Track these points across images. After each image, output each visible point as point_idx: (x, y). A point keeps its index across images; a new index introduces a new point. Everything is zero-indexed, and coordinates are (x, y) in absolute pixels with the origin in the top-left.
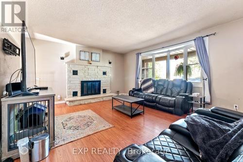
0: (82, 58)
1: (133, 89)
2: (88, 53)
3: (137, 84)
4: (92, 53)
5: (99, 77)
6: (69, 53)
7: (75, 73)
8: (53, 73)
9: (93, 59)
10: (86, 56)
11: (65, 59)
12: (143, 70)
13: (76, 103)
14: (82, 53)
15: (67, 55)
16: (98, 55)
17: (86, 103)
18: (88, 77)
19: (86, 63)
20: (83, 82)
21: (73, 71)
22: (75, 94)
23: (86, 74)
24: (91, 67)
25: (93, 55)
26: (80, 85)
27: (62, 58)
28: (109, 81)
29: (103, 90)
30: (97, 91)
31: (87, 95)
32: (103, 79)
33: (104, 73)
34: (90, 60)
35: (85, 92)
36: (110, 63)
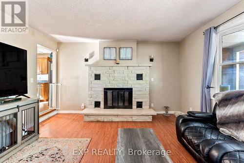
0: (107, 57)
1: (190, 114)
2: (114, 49)
3: (205, 99)
4: (120, 48)
5: (130, 82)
6: (93, 52)
7: (97, 77)
8: (77, 78)
9: (121, 57)
10: (111, 54)
11: (89, 60)
12: (225, 68)
13: (92, 119)
14: (107, 51)
15: (92, 56)
16: (129, 50)
17: (105, 120)
18: (114, 82)
19: (112, 63)
20: (106, 90)
22: (97, 104)
23: (112, 78)
24: (117, 68)
25: (122, 50)
26: (103, 93)
27: (86, 60)
28: (148, 89)
29: (138, 102)
30: (126, 104)
31: (113, 107)
32: (137, 86)
33: (140, 77)
34: (118, 59)
35: (110, 103)
36: (151, 60)
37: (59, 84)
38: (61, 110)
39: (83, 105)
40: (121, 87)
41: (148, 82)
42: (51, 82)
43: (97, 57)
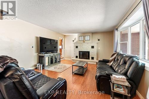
0: (80, 40)
2: (83, 37)
4: (85, 36)
5: (89, 49)
7: (77, 47)
8: (70, 47)
9: (86, 39)
11: (74, 41)
14: (80, 37)
15: (75, 39)
16: (89, 37)
18: (83, 49)
19: (82, 42)
20: (80, 52)
21: (76, 46)
22: (77, 57)
24: (84, 44)
25: (86, 37)
28: (96, 52)
29: (92, 57)
30: (87, 57)
31: (82, 58)
32: (91, 51)
33: (93, 47)
34: (84, 40)
35: (81, 57)
36: (99, 40)
37: (65, 49)
38: (66, 58)
39: (72, 57)
40: (85, 51)
41: (96, 49)
42: (62, 49)
43: (77, 40)
